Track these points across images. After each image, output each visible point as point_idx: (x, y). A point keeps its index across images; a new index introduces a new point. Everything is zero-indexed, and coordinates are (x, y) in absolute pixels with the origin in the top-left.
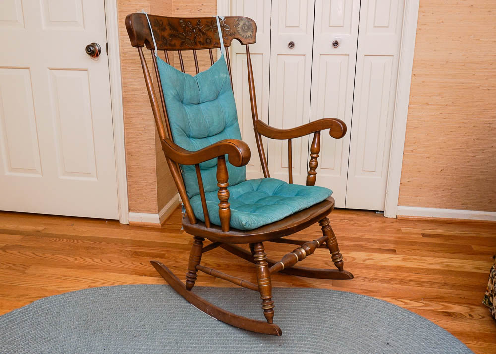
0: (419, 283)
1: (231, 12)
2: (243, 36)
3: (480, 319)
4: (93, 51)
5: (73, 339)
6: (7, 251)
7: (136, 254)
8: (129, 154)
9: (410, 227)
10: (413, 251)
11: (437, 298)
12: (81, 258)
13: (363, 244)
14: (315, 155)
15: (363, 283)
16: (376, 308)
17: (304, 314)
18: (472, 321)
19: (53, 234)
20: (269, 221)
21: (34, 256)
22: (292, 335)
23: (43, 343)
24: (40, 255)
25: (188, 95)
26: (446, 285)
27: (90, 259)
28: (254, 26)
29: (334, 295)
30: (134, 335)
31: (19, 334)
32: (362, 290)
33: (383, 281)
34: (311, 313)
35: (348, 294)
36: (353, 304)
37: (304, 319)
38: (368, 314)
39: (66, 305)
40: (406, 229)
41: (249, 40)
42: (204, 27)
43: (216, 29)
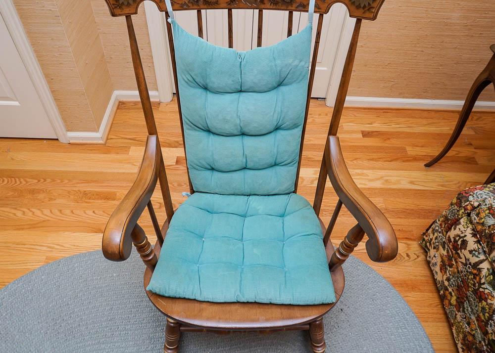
2: (354, 3)
3: (416, 259)
7: (86, 197)
9: (350, 122)
10: (355, 162)
12: (29, 209)
18: (409, 264)
26: (387, 211)
27: (38, 211)
40: (347, 124)
41: (363, 13)
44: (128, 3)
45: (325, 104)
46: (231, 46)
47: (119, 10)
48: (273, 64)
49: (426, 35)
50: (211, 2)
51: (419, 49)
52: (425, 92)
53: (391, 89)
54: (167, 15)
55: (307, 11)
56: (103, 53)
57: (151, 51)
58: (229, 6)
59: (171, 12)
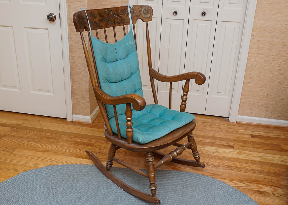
0: (245, 170)
1: (137, 3)
2: (144, 17)
3: (279, 196)
4: (51, 18)
5: (42, 199)
6: (2, 138)
7: (77, 143)
8: (73, 80)
9: (244, 130)
10: (244, 147)
11: (255, 181)
12: (45, 144)
13: (214, 141)
14: (185, 94)
15: (211, 168)
16: (217, 187)
17: (175, 189)
18: (274, 198)
19: (28, 127)
20: (156, 138)
21: (17, 142)
22: (166, 202)
23: (26, 201)
24: (21, 141)
25: (109, 57)
26: (262, 172)
27: (50, 146)
28: (151, 11)
29: (193, 177)
30: (76, 198)
31: (12, 195)
32: (210, 173)
33: (224, 168)
34: (178, 188)
35: (202, 176)
36: (204, 183)
37: (174, 192)
38: (212, 190)
39: (37, 177)
40: (242, 131)
41: (148, 19)
42: (120, 13)
43: (127, 13)
53: (271, 112)
55: (130, 24)
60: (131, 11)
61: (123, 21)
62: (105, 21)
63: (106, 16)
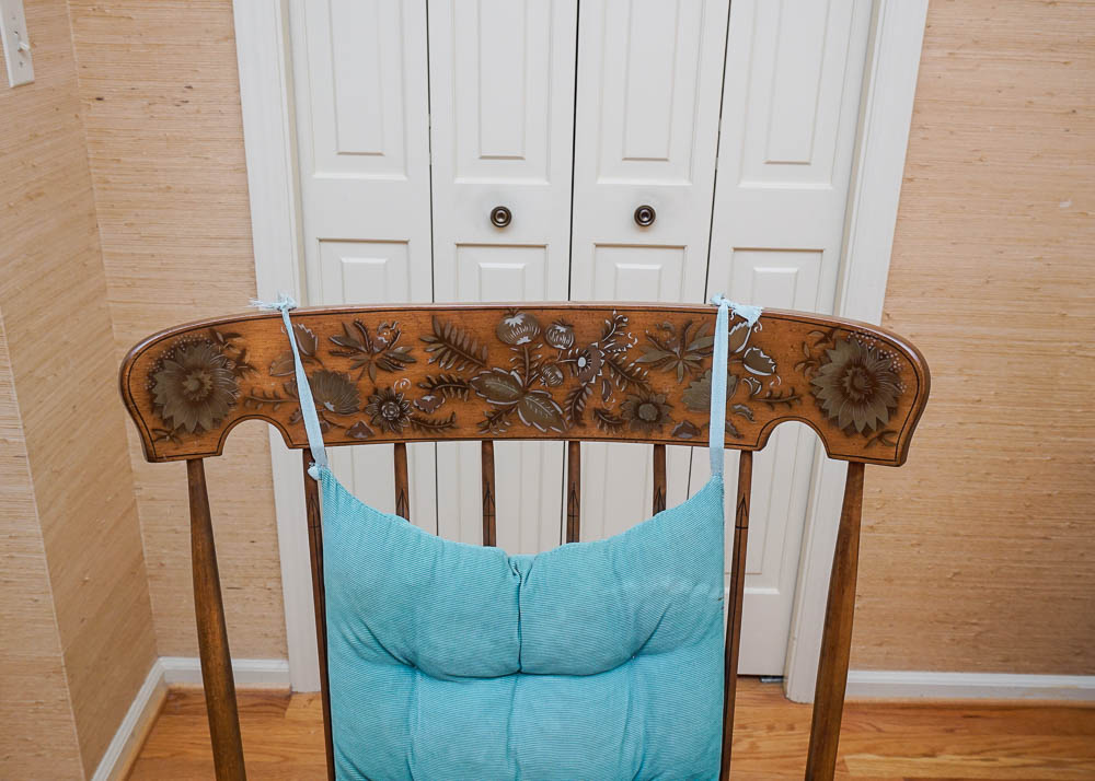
40: (858, 758)
41: (867, 446)
42: (639, 349)
43: (699, 362)
44: (198, 425)
45: (785, 693)
46: (489, 540)
47: (171, 445)
48: (614, 591)
49: (1050, 495)
50: (433, 424)
51: (1038, 533)
52: (1078, 654)
53: (975, 647)
54: (308, 457)
55: (706, 444)
56: (142, 553)
57: (277, 546)
58: (484, 434)
59: (319, 450)
60: (731, 353)
61: (647, 412)
62: (490, 394)
63: (499, 361)
